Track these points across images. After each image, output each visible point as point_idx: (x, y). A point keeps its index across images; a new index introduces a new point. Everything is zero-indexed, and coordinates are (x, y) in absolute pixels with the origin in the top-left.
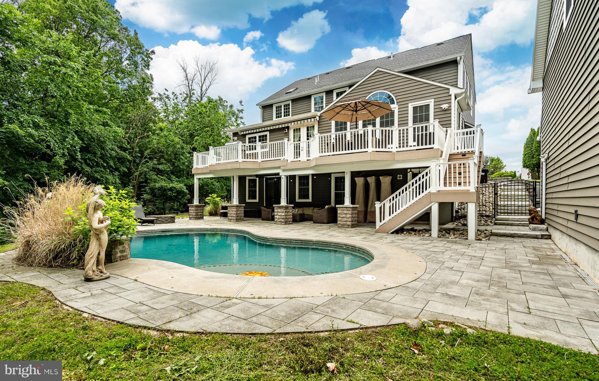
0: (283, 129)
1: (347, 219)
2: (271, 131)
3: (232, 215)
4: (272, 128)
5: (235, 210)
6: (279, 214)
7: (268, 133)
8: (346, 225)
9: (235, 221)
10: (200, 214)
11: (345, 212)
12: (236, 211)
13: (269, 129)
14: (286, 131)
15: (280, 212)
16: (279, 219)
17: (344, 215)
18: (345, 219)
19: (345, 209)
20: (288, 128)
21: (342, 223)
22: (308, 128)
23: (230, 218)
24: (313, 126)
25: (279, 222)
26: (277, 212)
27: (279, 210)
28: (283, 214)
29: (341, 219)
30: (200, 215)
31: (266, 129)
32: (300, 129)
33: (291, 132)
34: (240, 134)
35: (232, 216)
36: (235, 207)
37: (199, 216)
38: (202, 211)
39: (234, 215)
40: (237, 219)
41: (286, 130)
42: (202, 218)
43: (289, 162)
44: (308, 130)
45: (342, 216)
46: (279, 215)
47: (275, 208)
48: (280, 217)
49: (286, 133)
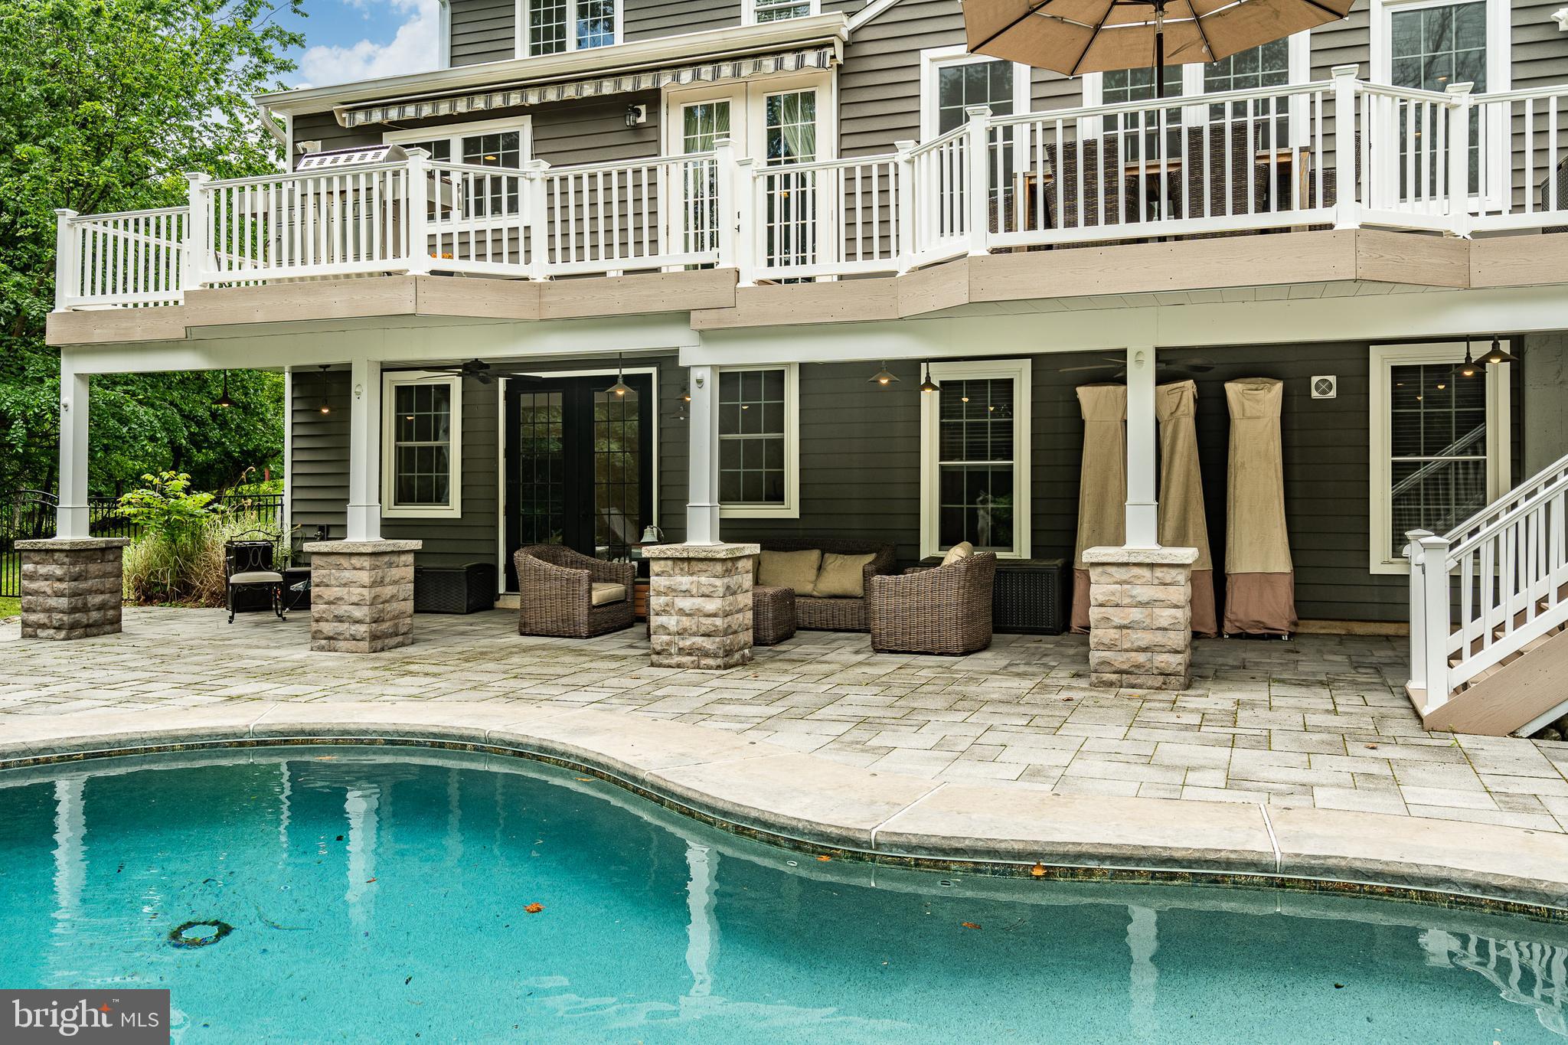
0: (626, 103)
1: (1159, 638)
2: (542, 115)
3: (342, 610)
4: (552, 95)
5: (364, 577)
6: (686, 603)
7: (523, 127)
8: (1148, 672)
9: (365, 645)
10: (98, 599)
11: (1144, 593)
12: (374, 584)
13: (533, 99)
14: (642, 119)
15: (687, 593)
16: (682, 633)
17: (1136, 614)
18: (1144, 638)
19: (1145, 573)
20: (652, 99)
21: (1120, 660)
22: (772, 102)
23: (327, 628)
24: (809, 98)
25: (681, 651)
26: (671, 590)
27: (684, 581)
28: (712, 606)
29: (1113, 634)
30: (101, 607)
31: (515, 100)
32: (724, 108)
33: (672, 126)
34: (344, 121)
35: (339, 619)
36: (366, 562)
37: (95, 615)
38: (109, 583)
39: (358, 613)
40: (374, 637)
41: (639, 114)
42: (113, 625)
43: (746, 282)
44: (773, 119)
45: (1118, 616)
46: (682, 612)
47: (655, 567)
48: (686, 622)
49: (637, 128)
